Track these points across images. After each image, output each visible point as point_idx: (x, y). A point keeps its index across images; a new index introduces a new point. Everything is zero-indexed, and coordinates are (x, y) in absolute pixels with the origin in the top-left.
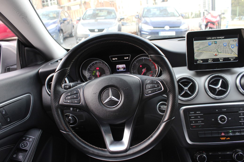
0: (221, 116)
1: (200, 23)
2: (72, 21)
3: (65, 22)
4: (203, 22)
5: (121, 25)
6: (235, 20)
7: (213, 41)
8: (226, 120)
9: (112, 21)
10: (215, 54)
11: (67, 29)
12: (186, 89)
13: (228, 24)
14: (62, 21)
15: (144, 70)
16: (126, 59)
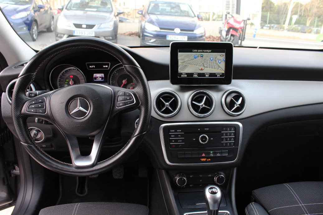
0: (202, 135)
1: (220, 28)
2: (51, 9)
3: (42, 10)
4: (225, 27)
5: (118, 21)
6: (264, 28)
7: (199, 54)
8: (208, 140)
9: (107, 15)
10: (200, 68)
11: (43, 21)
12: (167, 104)
13: (255, 32)
14: (37, 9)
15: (124, 81)
16: (105, 67)
